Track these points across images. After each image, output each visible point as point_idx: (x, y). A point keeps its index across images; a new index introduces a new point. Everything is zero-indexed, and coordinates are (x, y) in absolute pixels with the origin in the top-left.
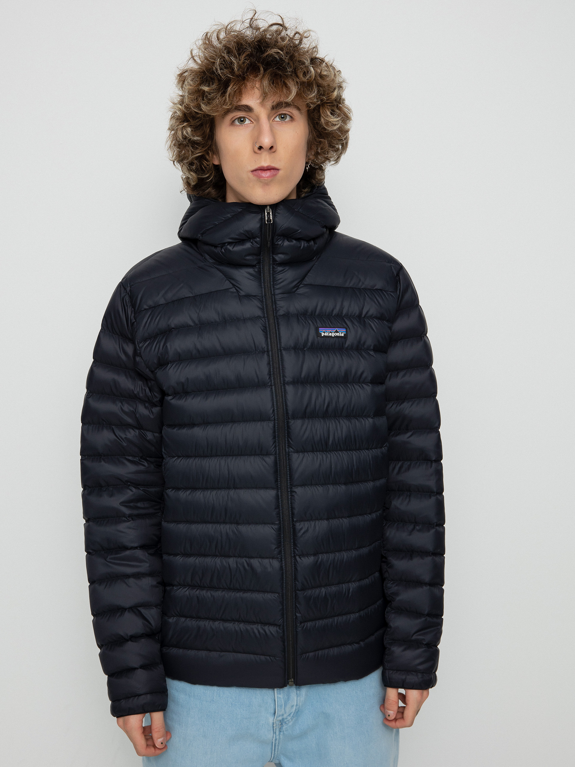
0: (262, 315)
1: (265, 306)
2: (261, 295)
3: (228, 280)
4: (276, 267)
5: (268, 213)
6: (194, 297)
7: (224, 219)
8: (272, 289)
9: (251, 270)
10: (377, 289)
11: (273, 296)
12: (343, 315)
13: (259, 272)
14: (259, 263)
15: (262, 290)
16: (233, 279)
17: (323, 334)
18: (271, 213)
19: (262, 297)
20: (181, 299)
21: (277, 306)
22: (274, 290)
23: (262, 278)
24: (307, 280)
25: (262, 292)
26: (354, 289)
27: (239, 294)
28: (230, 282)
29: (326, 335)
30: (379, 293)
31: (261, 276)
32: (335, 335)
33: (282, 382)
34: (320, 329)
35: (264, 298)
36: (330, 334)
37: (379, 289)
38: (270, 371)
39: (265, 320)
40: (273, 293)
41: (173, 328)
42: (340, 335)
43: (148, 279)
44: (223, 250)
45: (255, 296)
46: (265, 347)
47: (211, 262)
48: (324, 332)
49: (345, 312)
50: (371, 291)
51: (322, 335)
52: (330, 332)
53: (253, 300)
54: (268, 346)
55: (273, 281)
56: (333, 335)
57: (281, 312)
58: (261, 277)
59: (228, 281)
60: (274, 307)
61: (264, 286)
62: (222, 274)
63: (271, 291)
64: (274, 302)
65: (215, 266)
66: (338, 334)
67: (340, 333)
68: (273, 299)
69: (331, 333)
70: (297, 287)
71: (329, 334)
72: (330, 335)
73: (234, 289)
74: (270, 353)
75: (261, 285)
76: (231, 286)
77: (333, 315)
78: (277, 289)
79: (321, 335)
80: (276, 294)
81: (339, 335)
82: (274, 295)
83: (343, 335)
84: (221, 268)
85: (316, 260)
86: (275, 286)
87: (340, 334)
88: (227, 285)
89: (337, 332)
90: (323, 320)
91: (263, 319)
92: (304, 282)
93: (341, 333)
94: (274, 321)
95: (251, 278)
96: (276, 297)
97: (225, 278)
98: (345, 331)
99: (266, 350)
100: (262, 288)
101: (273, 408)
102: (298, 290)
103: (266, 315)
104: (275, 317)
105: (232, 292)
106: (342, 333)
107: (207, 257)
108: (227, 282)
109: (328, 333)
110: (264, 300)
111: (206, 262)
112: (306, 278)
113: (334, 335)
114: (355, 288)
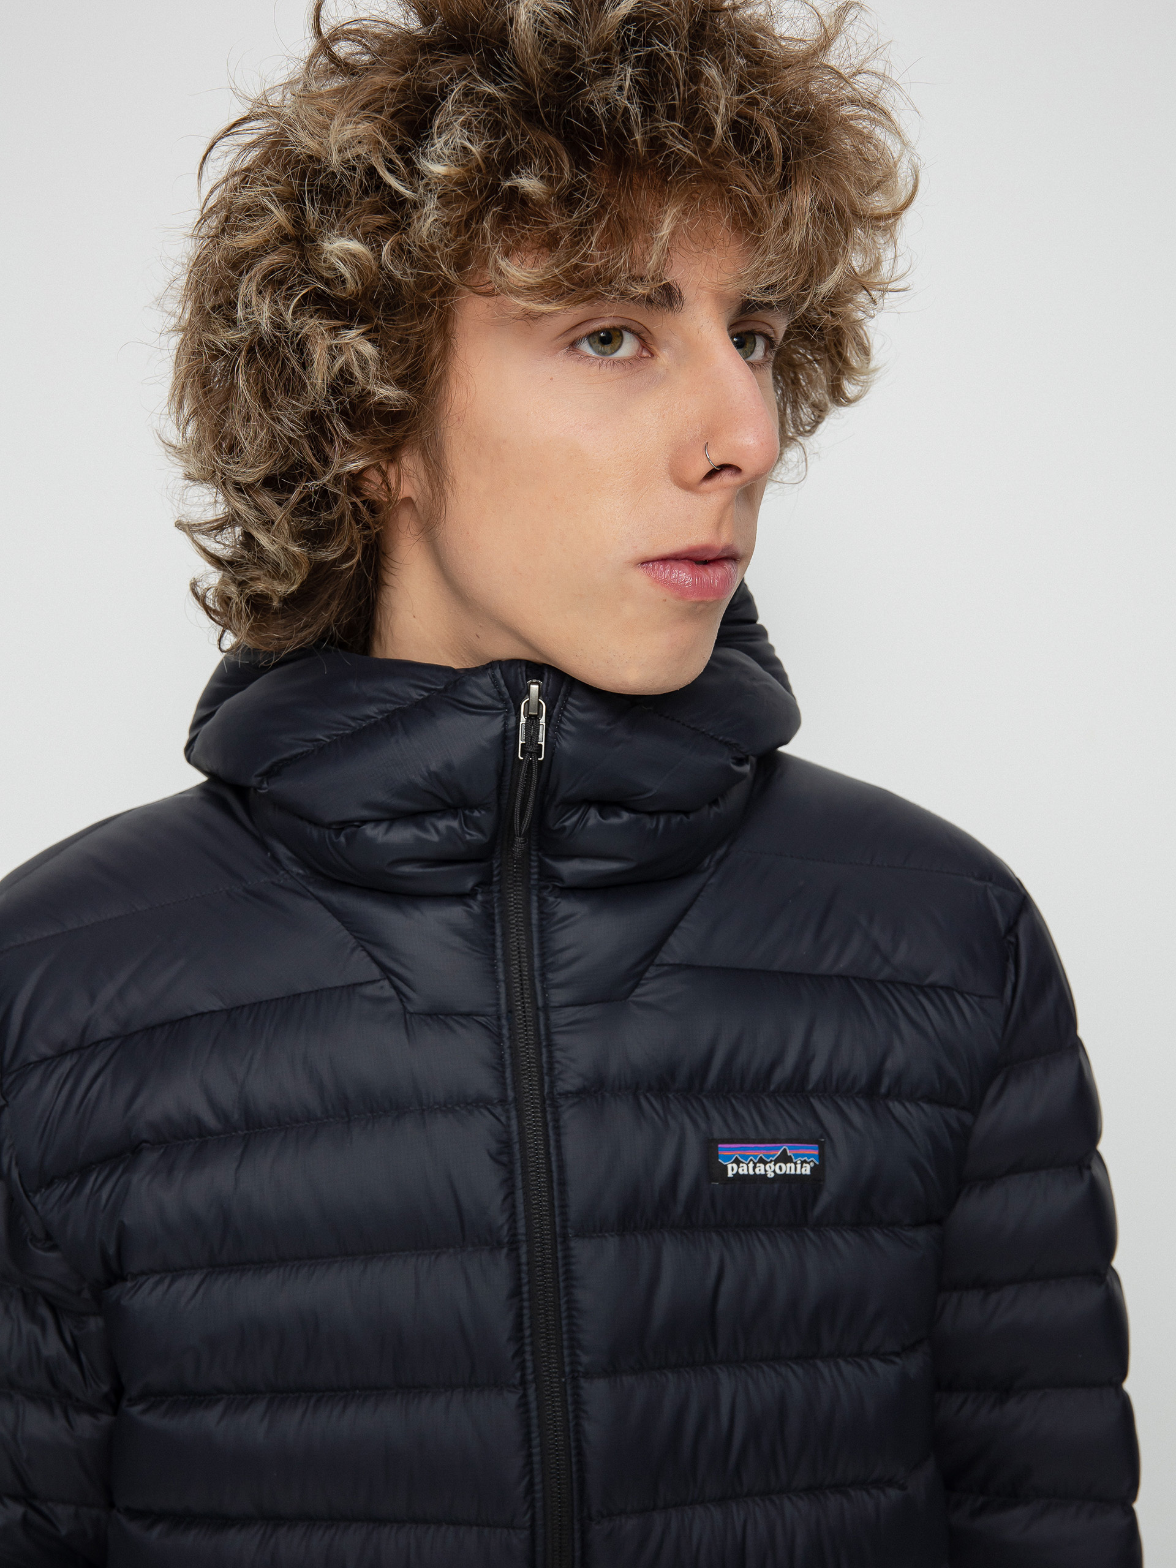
0: (494, 1093)
1: (507, 1056)
2: (494, 1009)
3: (364, 949)
4: (551, 899)
5: (533, 720)
6: (229, 1012)
7: (353, 724)
8: (538, 985)
9: (456, 913)
10: (933, 986)
11: (541, 1014)
12: (810, 1087)
13: (487, 920)
14: (485, 883)
15: (497, 992)
16: (380, 945)
17: (732, 1170)
18: (543, 721)
19: (499, 1018)
20: (182, 1020)
21: (558, 1055)
22: (544, 991)
23: (499, 945)
24: (678, 948)
25: (498, 999)
26: (852, 981)
27: (405, 1008)
28: (370, 954)
29: (746, 1172)
30: (944, 1004)
31: (494, 933)
32: (778, 1171)
33: (567, 1369)
34: (724, 1150)
35: (504, 1022)
36: (760, 1169)
37: (942, 987)
38: (518, 1326)
39: (507, 1111)
40: (540, 1003)
41: (146, 1141)
42: (798, 1172)
43: (52, 933)
44: (342, 839)
45: (468, 1015)
46: (502, 1226)
47: (298, 874)
48: (737, 1162)
49: (816, 1070)
50: (912, 992)
51: (730, 1174)
52: (761, 1161)
53: (456, 1027)
54: (513, 1217)
55: (543, 955)
56: (771, 1170)
57: (570, 1082)
58: (494, 940)
59: (364, 953)
60: (544, 1058)
61: (507, 972)
62: (339, 924)
63: (535, 993)
64: (546, 1040)
65: (311, 889)
66: (788, 1169)
67: (796, 1164)
68: (542, 1027)
69: (762, 1166)
70: (635, 976)
71: (754, 1168)
72: (757, 1172)
73: (386, 983)
74: (524, 1249)
75: (494, 972)
76: (375, 972)
77: (772, 1087)
78: (559, 986)
79: (727, 1173)
80: (552, 1004)
81: (793, 1172)
82: (546, 1008)
83: (808, 1172)
84: (335, 898)
85: (711, 870)
86: (550, 976)
87: (799, 1166)
88: (360, 967)
89: (785, 1158)
90: (736, 1113)
91: (498, 1111)
92: (664, 957)
93: (802, 1163)
94: (544, 1117)
95: (457, 941)
96: (554, 1017)
97: (352, 942)
98: (816, 1153)
99: (506, 1240)
100: (497, 981)
101: (527, 1479)
102: (638, 991)
103: (511, 1094)
104: (548, 1102)
105: (381, 1001)
106: (805, 1162)
107: (282, 851)
108: (359, 954)
109: (751, 1165)
110: (505, 1031)
111: (277, 873)
112: (672, 940)
113: (774, 1171)
114: (855, 978)
